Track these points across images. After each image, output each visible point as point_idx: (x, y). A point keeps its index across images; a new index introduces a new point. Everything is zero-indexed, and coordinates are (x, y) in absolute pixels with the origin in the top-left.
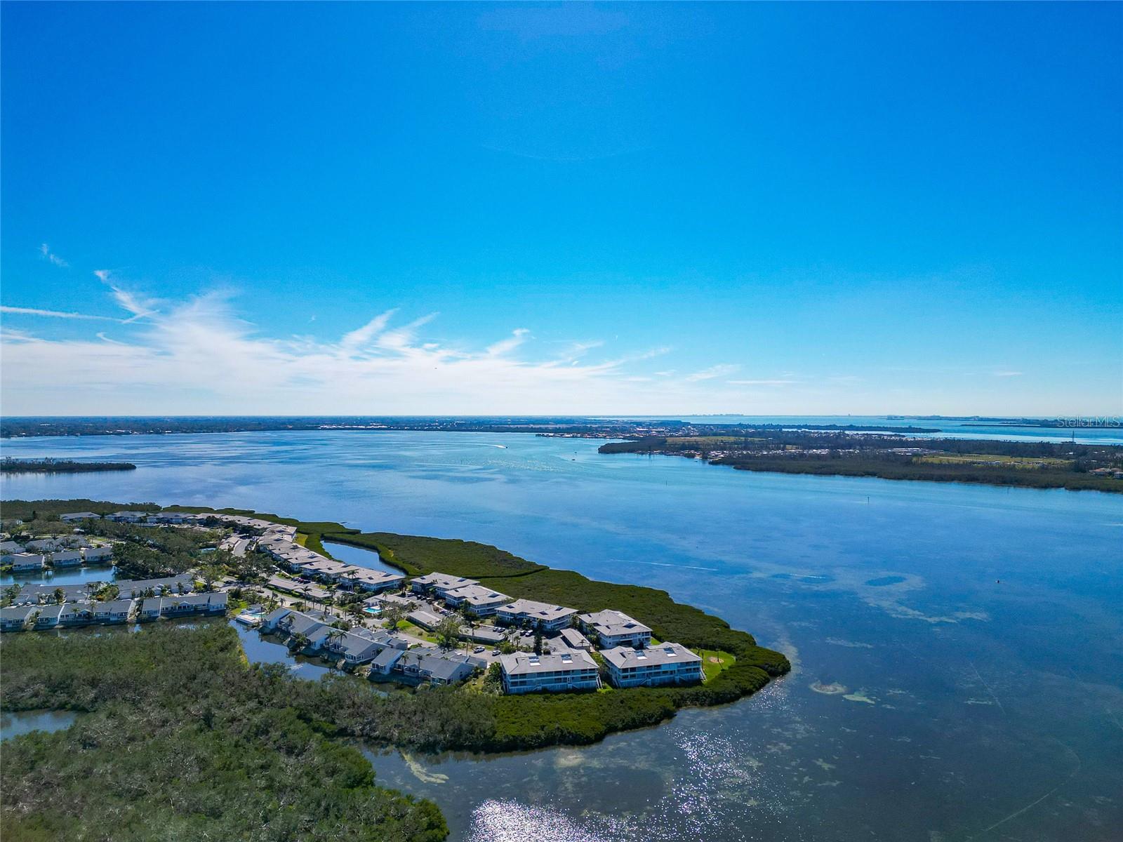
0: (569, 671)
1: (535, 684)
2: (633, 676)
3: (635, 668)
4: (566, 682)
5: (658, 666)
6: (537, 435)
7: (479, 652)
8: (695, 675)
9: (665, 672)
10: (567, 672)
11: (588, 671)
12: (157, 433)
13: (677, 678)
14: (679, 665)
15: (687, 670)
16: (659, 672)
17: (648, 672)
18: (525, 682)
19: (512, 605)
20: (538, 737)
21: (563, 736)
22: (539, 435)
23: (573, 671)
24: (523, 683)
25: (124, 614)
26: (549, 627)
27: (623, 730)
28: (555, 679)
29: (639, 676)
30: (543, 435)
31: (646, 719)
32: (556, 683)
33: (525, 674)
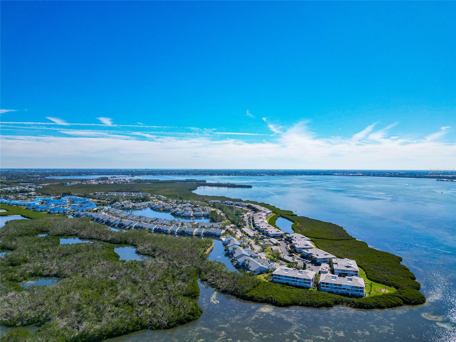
0: (298, 278)
1: (283, 280)
2: (327, 287)
3: (328, 283)
4: (296, 282)
5: (340, 285)
6: (437, 180)
7: (281, 265)
8: (361, 294)
9: (344, 289)
10: (297, 278)
11: (307, 280)
12: (273, 175)
13: (350, 293)
14: (352, 287)
15: (356, 290)
16: (341, 288)
17: (335, 286)
18: (280, 278)
19: (308, 250)
20: (262, 298)
21: (272, 301)
22: (438, 180)
23: (300, 278)
24: (279, 279)
25: (192, 232)
26: (318, 261)
27: (300, 305)
28: (292, 280)
29: (330, 287)
30: (441, 180)
31: (313, 304)
32: (292, 281)
33: (280, 275)
